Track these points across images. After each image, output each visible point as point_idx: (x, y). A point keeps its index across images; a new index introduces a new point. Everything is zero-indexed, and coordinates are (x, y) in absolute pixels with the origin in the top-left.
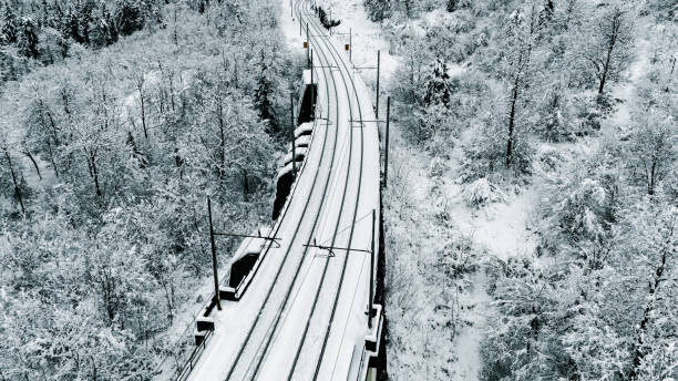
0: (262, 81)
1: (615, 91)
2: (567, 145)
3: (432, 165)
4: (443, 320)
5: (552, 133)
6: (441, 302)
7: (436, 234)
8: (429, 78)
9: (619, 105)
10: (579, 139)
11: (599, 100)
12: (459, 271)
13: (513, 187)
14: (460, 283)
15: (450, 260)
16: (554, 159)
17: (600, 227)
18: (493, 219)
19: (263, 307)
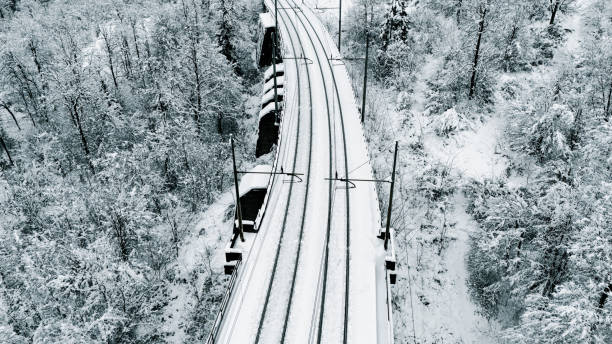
0: (224, 25)
1: (564, 21)
2: (523, 75)
3: (400, 100)
4: (430, 238)
5: (510, 63)
6: (425, 222)
7: (413, 163)
8: (387, 16)
9: (568, 35)
10: (534, 68)
11: (550, 30)
12: (438, 194)
13: (478, 116)
14: (441, 204)
15: (429, 185)
16: (514, 88)
17: (567, 147)
18: (463, 146)
19: (282, 236)
